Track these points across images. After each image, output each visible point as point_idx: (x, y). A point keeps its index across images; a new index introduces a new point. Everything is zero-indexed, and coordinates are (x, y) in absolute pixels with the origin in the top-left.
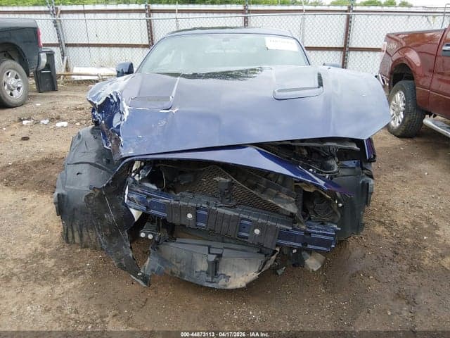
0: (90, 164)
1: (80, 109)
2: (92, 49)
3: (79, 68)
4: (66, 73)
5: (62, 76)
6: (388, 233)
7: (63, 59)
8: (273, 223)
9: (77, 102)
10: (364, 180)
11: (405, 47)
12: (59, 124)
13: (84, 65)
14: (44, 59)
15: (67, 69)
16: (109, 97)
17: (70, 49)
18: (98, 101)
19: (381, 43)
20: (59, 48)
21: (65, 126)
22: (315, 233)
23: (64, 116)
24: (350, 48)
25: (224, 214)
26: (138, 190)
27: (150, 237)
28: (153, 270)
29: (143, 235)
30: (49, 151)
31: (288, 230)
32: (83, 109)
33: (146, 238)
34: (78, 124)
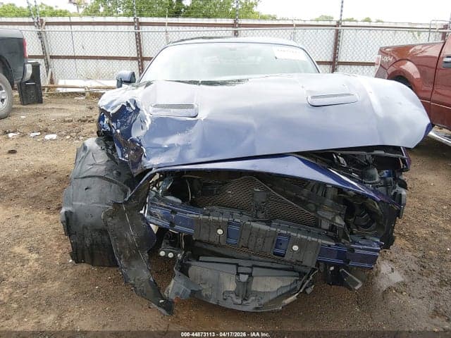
0: (100, 177)
1: (69, 121)
2: (78, 61)
3: (63, 81)
4: (51, 85)
5: (46, 89)
6: (410, 246)
7: (47, 72)
8: (313, 239)
9: (63, 115)
10: (395, 191)
11: (399, 60)
12: (48, 137)
13: (69, 78)
14: (29, 71)
15: (52, 81)
16: (125, 104)
17: (55, 60)
18: (113, 109)
19: (374, 57)
20: (43, 60)
21: (55, 138)
22: (359, 249)
23: (52, 128)
24: (339, 62)
25: (259, 229)
26: (162, 204)
27: (171, 255)
28: (177, 294)
29: (162, 253)
30: (39, 165)
31: (329, 246)
32: (72, 121)
33: (166, 257)
34: (68, 137)
